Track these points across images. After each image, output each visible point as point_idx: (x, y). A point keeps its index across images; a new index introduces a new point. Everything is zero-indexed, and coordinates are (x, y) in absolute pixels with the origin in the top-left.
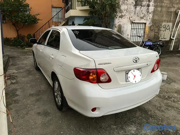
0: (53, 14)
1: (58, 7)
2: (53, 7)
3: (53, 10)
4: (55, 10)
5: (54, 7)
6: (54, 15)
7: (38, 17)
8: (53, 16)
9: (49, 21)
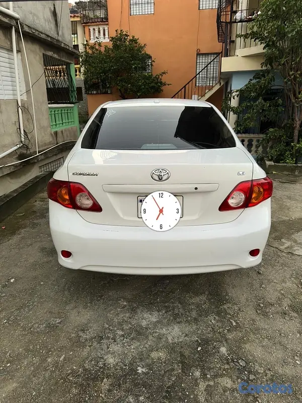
0: (198, 68)
1: (211, 54)
2: (199, 54)
3: (198, 61)
4: (204, 61)
5: (203, 54)
6: (201, 68)
7: (164, 79)
8: (198, 71)
9: (185, 87)
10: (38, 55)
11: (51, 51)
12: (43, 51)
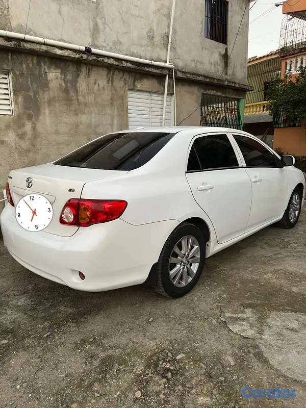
10: (195, 96)
11: (213, 90)
12: (202, 91)
